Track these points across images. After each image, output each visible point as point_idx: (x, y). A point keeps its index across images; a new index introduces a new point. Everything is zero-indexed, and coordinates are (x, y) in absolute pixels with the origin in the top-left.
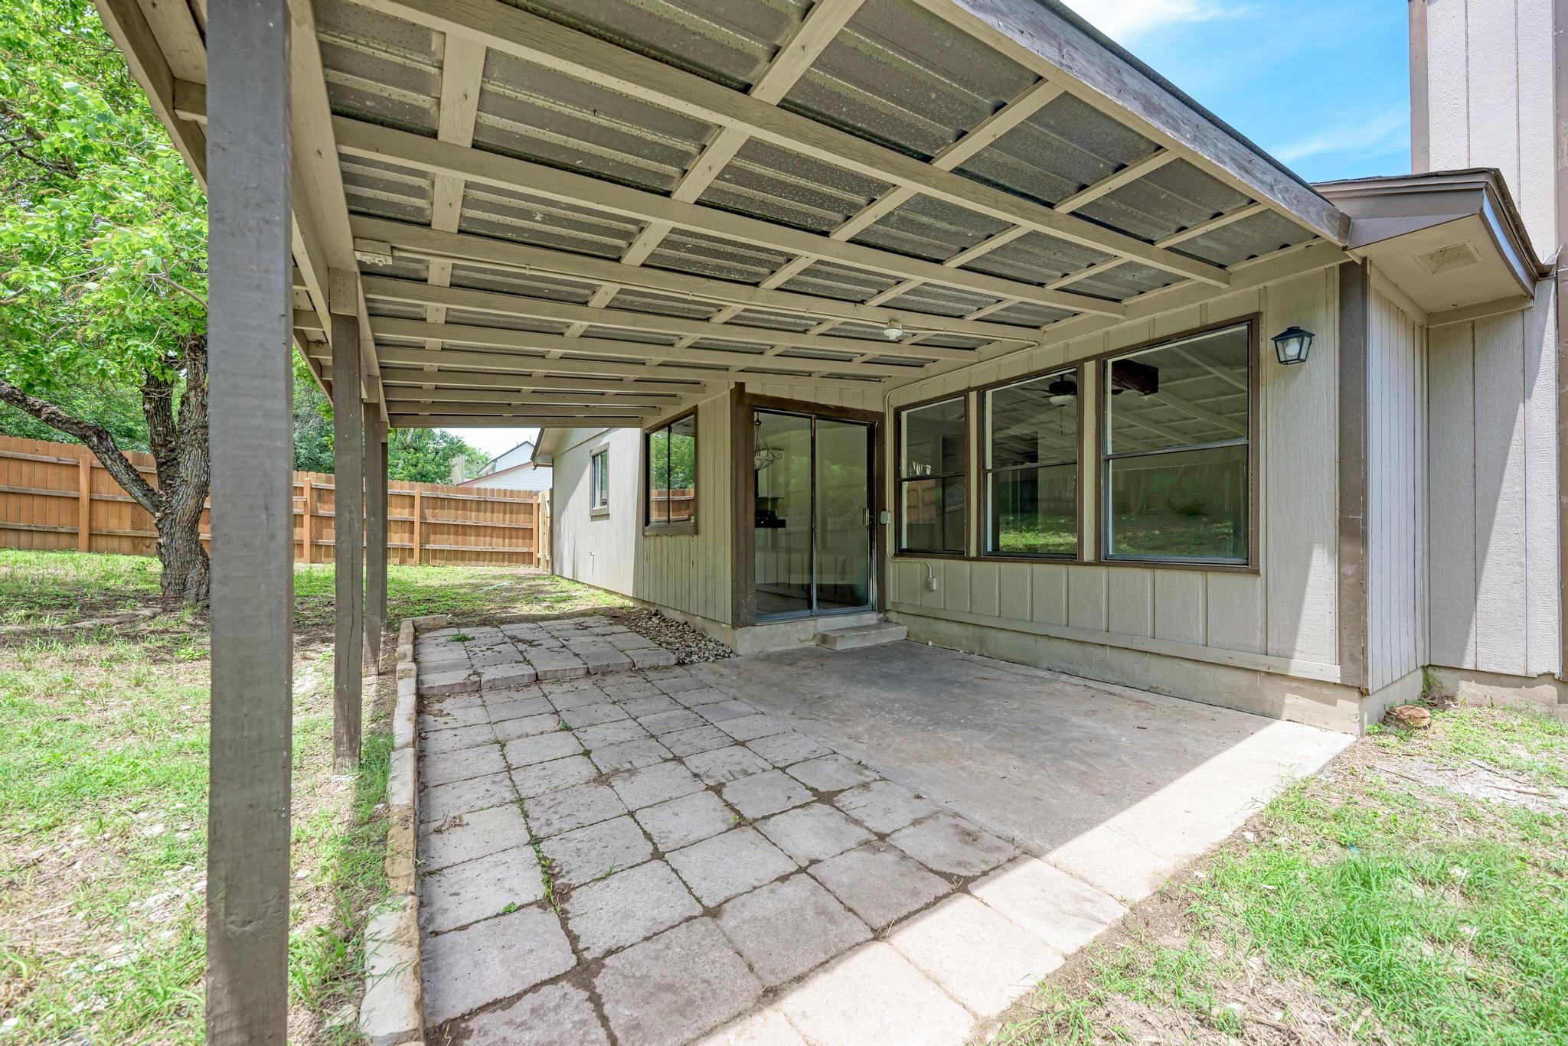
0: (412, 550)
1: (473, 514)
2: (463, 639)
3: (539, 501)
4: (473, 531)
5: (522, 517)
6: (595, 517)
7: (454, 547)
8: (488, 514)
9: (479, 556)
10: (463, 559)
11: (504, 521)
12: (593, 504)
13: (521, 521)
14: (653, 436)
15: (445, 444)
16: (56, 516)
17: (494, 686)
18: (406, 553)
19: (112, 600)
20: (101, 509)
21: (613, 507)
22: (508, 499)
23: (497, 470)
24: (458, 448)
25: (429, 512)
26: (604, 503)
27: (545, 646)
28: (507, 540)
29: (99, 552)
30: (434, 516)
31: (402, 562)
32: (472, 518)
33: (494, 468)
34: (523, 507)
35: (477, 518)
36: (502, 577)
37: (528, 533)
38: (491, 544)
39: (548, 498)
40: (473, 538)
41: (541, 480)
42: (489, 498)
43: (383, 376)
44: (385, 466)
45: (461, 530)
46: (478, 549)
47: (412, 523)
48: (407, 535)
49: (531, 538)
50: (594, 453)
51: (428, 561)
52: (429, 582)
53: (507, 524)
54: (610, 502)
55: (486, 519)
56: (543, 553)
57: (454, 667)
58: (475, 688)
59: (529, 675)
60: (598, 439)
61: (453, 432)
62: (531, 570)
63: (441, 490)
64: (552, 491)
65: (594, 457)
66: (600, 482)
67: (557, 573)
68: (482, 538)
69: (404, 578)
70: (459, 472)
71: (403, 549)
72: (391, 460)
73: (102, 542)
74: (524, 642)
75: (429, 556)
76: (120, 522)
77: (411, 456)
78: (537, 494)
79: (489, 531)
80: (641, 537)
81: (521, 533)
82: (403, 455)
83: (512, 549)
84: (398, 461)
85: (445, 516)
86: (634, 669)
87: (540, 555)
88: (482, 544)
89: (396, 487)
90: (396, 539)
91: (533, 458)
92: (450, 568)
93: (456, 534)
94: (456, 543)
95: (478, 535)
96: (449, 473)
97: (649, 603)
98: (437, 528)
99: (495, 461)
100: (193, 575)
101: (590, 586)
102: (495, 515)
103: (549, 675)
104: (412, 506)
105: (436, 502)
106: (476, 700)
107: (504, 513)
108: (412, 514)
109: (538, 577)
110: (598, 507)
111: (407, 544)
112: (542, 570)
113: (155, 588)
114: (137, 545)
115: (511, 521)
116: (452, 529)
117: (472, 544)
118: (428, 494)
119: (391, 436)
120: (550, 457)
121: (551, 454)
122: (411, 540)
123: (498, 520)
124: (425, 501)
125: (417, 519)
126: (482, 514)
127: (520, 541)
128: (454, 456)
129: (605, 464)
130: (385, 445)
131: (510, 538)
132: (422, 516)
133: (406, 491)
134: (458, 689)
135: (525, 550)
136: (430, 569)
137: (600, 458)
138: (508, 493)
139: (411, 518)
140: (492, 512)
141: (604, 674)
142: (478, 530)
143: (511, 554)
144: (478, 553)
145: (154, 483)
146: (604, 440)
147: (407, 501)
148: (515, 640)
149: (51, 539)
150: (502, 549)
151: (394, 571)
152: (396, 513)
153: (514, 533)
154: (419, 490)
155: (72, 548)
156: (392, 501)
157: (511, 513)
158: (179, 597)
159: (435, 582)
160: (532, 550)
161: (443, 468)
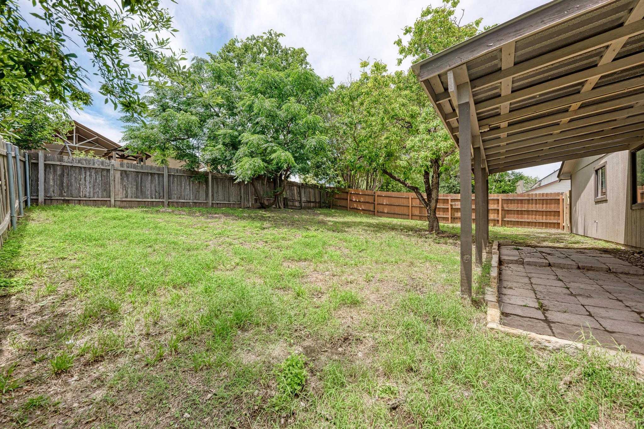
0: (498, 221)
1: (526, 205)
2: (518, 249)
3: (563, 197)
4: (526, 213)
5: (553, 206)
6: (597, 202)
7: (517, 220)
8: (534, 205)
9: (529, 224)
10: (521, 225)
11: (543, 208)
12: (596, 194)
13: (553, 208)
14: (639, 153)
15: (513, 177)
16: (405, 211)
17: (529, 264)
18: (496, 222)
19: (420, 230)
20: (413, 208)
21: (609, 196)
22: (545, 198)
23: (542, 185)
24: (521, 178)
25: (505, 206)
26: (604, 193)
27: (557, 255)
28: (544, 217)
29: (414, 220)
30: (507, 207)
31: (494, 225)
32: (525, 207)
33: (540, 184)
34: (553, 201)
35: (528, 207)
36: (541, 233)
37: (557, 213)
38: (535, 219)
39: (568, 195)
40: (526, 216)
41: (565, 187)
42: (534, 198)
43: (487, 158)
44: (488, 189)
45: (520, 212)
46: (529, 221)
47: (498, 210)
48: (496, 215)
49: (559, 216)
50: (596, 168)
51: (505, 226)
52: (505, 232)
53: (544, 209)
54: (608, 193)
55: (532, 207)
56: (566, 223)
57: (514, 256)
58: (521, 262)
59: (546, 263)
60: (599, 161)
61: (517, 171)
62: (560, 231)
63: (511, 196)
64: (570, 192)
65: (597, 171)
66: (601, 183)
67: (574, 231)
68: (531, 216)
69: (495, 230)
70: (520, 189)
71: (494, 220)
72: (490, 186)
73: (414, 217)
74: (545, 253)
75: (505, 223)
76: (416, 212)
77: (498, 185)
78: (562, 194)
79: (534, 213)
80: (630, 211)
81: (553, 213)
82: (494, 184)
83: (548, 221)
84: (492, 186)
85: (512, 207)
86: (609, 271)
87: (564, 224)
88: (531, 219)
89: (491, 196)
90: (492, 216)
91: (558, 176)
92: (515, 228)
93: (518, 214)
94: (518, 218)
95: (528, 214)
96: (515, 189)
97: (636, 247)
98: (509, 212)
99: (541, 181)
100: (435, 225)
101: (595, 239)
102: (538, 205)
103: (556, 265)
104: (498, 203)
105: (508, 201)
106: (521, 266)
107: (543, 204)
108: (498, 206)
109: (563, 234)
110: (600, 196)
111: (496, 218)
112: (566, 231)
113: (427, 228)
114: (421, 218)
115: (546, 208)
116: (516, 212)
117: (525, 218)
118: (505, 198)
119: (489, 177)
120: (569, 175)
121: (570, 173)
122: (498, 217)
123: (539, 207)
124: (504, 201)
125: (500, 209)
126: (530, 205)
127: (552, 217)
128: (517, 181)
129: (603, 174)
130: (487, 181)
131: (546, 216)
132: (502, 207)
133: (496, 198)
134: (514, 262)
135: (555, 221)
136: (506, 228)
137: (600, 171)
138: (545, 195)
139: (498, 208)
140: (536, 204)
141: (588, 270)
142: (528, 212)
143: (546, 223)
144: (529, 223)
145: (426, 200)
146: (602, 161)
147: (496, 202)
148: (541, 252)
149: (405, 216)
150: (541, 221)
151: (491, 228)
152: (491, 206)
153: (548, 213)
154: (501, 197)
155: (408, 219)
156: (490, 202)
157: (547, 204)
158: (432, 230)
159: (509, 233)
160: (559, 222)
161: (512, 187)
